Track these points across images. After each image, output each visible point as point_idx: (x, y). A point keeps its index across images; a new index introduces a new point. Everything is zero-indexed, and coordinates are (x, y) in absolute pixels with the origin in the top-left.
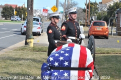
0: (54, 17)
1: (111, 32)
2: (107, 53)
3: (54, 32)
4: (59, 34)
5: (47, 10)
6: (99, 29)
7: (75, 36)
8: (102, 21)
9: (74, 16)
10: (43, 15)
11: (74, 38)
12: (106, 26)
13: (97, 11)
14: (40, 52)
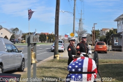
0: (72, 40)
1: (108, 49)
4: (75, 51)
5: (67, 36)
6: (101, 47)
8: (103, 42)
10: (65, 39)
11: (85, 53)
12: (105, 45)
14: (63, 63)
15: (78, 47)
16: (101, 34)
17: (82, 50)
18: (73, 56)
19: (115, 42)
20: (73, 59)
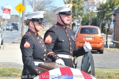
0: (33, 20)
1: (105, 43)
3: (34, 47)
4: (42, 50)
5: (9, 10)
7: (68, 53)
9: (66, 19)
12: (100, 34)
13: (81, 11)
15: (49, 39)
16: (84, 9)
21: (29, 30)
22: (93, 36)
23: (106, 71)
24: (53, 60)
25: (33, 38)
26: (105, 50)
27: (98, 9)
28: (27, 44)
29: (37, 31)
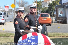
1: (52, 21)
2: (53, 36)
3: (20, 23)
5: (8, 7)
6: (45, 19)
7: (35, 26)
8: (45, 13)
10: (6, 10)
11: (35, 27)
12: (50, 17)
14: (5, 38)
15: (26, 20)
16: (42, 6)
17: (31, 23)
18: (21, 31)
19: (60, 14)
20: (21, 36)
21: (17, 16)
22: (47, 18)
23: (53, 34)
24: (29, 29)
25: (19, 19)
26: (52, 24)
27: (48, 6)
28: (17, 22)
29: (21, 16)
